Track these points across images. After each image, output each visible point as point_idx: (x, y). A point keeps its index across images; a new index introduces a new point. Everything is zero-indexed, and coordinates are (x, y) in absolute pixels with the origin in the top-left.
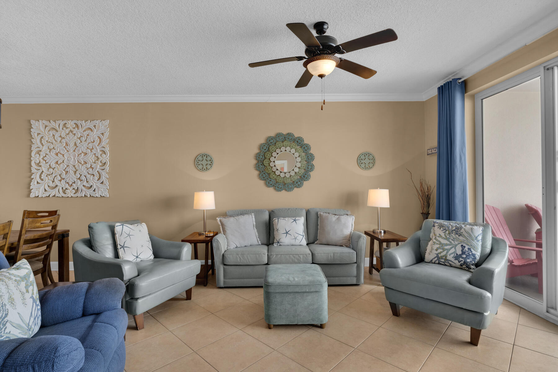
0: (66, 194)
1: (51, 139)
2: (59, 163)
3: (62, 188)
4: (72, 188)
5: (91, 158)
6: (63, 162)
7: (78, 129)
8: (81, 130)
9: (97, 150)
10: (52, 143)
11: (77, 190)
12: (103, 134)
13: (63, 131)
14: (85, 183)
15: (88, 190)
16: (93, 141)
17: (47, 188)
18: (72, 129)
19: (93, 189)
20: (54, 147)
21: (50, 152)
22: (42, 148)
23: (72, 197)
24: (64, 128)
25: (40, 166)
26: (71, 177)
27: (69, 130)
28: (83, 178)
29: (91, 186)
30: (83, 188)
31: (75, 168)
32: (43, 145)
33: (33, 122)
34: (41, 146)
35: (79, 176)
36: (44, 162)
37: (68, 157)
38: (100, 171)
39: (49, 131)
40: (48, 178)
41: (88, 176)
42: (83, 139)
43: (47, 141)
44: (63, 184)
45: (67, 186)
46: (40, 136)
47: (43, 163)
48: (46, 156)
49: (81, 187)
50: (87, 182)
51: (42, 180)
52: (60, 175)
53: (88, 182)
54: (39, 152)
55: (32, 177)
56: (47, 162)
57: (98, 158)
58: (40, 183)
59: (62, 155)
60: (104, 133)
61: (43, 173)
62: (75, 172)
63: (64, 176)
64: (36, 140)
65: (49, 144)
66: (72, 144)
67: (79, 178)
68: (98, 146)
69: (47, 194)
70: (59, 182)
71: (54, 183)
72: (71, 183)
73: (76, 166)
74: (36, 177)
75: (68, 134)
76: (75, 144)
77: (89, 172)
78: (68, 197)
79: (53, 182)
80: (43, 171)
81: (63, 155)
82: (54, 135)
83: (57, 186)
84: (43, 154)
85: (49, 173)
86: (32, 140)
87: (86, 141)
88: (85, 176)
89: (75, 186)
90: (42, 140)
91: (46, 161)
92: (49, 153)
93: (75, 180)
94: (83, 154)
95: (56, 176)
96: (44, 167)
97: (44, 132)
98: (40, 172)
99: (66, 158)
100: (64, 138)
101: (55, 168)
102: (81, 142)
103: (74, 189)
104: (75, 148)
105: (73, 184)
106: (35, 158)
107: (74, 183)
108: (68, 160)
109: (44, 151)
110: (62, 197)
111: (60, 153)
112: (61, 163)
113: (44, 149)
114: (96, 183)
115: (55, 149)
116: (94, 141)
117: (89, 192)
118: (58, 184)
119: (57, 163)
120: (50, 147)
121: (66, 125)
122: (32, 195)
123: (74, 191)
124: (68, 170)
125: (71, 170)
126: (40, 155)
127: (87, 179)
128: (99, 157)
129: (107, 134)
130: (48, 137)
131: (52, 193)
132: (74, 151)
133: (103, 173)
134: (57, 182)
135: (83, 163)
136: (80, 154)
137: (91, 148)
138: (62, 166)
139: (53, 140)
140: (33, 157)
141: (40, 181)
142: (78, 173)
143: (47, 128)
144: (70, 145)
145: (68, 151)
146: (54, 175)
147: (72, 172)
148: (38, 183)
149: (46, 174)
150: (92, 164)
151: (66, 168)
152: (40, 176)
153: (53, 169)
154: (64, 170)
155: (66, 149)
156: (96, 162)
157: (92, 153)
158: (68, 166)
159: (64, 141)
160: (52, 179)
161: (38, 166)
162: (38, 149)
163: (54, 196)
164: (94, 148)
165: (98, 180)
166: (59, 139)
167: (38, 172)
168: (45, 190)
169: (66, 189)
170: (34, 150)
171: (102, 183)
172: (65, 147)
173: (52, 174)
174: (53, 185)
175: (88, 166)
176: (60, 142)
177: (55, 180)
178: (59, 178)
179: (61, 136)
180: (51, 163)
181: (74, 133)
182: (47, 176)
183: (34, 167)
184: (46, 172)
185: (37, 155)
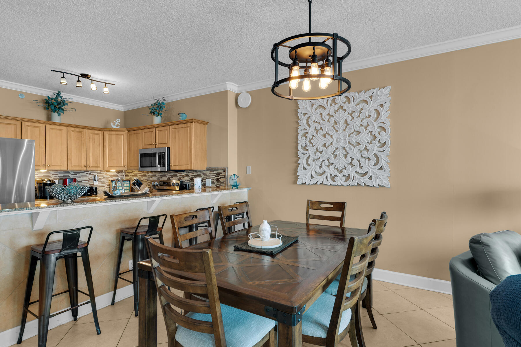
0: (335, 181)
1: (319, 119)
2: (327, 145)
3: (331, 174)
4: (342, 174)
5: (365, 137)
6: (332, 144)
7: (349, 103)
8: (353, 104)
9: (374, 126)
10: (319, 123)
11: (348, 178)
12: (382, 105)
13: (332, 108)
14: (358, 169)
15: (362, 178)
16: (367, 116)
17: (314, 175)
18: (342, 104)
19: (368, 176)
20: (321, 128)
21: (317, 133)
22: (309, 130)
23: (342, 185)
24: (333, 104)
25: (307, 150)
26: (341, 162)
27: (338, 105)
28: (355, 162)
29: (366, 173)
30: (356, 175)
31: (346, 151)
32: (309, 126)
33: (300, 102)
34: (308, 127)
35: (351, 160)
36: (311, 145)
37: (337, 138)
38: (379, 154)
39: (316, 110)
40: (315, 163)
41: (362, 160)
42: (356, 115)
43: (314, 121)
44: (331, 171)
45: (336, 173)
46: (307, 116)
47: (309, 147)
48: (312, 139)
49: (353, 173)
50: (361, 167)
51: (309, 165)
52: (328, 160)
53: (363, 168)
54: (305, 135)
55: (299, 162)
56: (314, 145)
57: (375, 137)
58: (306, 169)
59: (330, 136)
60: (384, 104)
61: (310, 158)
62: (346, 156)
63: (332, 160)
64: (303, 122)
65: (316, 124)
66: (342, 122)
67: (351, 163)
68: (375, 121)
69: (314, 181)
70: (327, 168)
71: (321, 169)
72: (340, 169)
73: (347, 149)
74: (302, 162)
75: (337, 111)
76: (346, 121)
77: (364, 156)
78: (338, 185)
79: (321, 167)
80: (309, 156)
81: (332, 136)
82: (321, 114)
83: (325, 172)
84: (309, 136)
85: (316, 157)
86: (299, 122)
87: (359, 116)
88: (359, 161)
89: (345, 172)
90: (309, 120)
91: (312, 144)
92: (316, 135)
93: (346, 165)
94: (355, 133)
95: (324, 160)
96: (310, 151)
97: (311, 111)
98: (307, 155)
99: (335, 139)
100: (332, 116)
101: (322, 151)
102: (353, 118)
103: (344, 176)
104: (346, 127)
105: (344, 170)
106: (302, 141)
107: (345, 168)
108: (337, 142)
110: (331, 185)
111: (329, 134)
112: (329, 146)
113: (311, 131)
114: (373, 169)
115: (322, 130)
116: (370, 116)
117: (364, 180)
118: (326, 170)
119: (324, 145)
120: (318, 127)
121: (336, 100)
122: (299, 182)
123: (344, 179)
124: (338, 154)
125: (341, 153)
126: (306, 137)
128: (377, 135)
129: (387, 106)
130: (315, 117)
131: (319, 180)
132: (345, 130)
133: (382, 156)
134: (325, 168)
135: (355, 144)
136: (352, 133)
137: (366, 124)
138: (331, 149)
139: (321, 119)
140: (299, 141)
141: (306, 167)
142: (349, 156)
143: (314, 107)
144: (339, 124)
145: (337, 131)
146: (321, 160)
147: (341, 156)
148: (304, 168)
149: (313, 159)
150: (368, 145)
151: (335, 151)
152: (307, 161)
153: (321, 153)
154: (333, 154)
155: (335, 128)
156: (373, 142)
157: (367, 131)
158: (337, 148)
159: (332, 119)
160: (319, 164)
161: (305, 150)
162: (305, 131)
163: (322, 183)
164: (369, 124)
165: (376, 164)
166: (327, 117)
167: (304, 157)
168: (312, 177)
169: (335, 176)
170: (301, 132)
171: (381, 168)
172: (333, 126)
173: (319, 158)
174: (320, 171)
175: (362, 147)
176: (328, 121)
177: (323, 165)
178: (327, 163)
179: (329, 114)
180: (318, 146)
181: (344, 108)
182: (313, 161)
183: (300, 151)
184: (313, 157)
185: (304, 138)
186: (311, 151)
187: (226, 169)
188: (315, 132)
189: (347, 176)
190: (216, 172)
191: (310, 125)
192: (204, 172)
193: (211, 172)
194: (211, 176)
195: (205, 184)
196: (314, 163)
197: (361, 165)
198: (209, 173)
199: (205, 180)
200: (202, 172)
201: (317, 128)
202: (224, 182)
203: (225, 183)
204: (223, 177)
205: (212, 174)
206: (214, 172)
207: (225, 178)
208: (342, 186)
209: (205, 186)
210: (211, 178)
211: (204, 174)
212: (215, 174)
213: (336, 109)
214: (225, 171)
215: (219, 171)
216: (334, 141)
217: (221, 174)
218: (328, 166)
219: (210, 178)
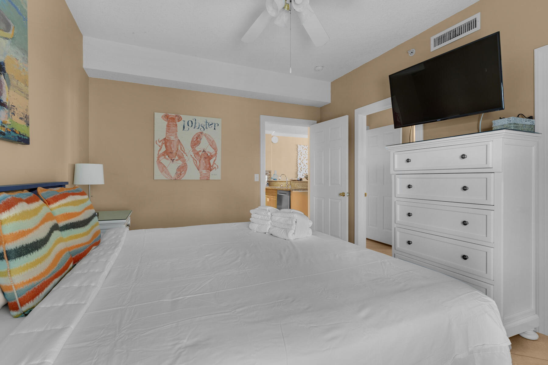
25: (301, 165)
32: (302, 156)
33: (298, 145)
39: (304, 150)
46: (301, 152)
51: (302, 171)
54: (300, 159)
55: (298, 169)
64: (299, 154)
79: (306, 172)
82: (306, 152)
98: (301, 167)
106: (299, 161)
113: (302, 158)
122: (298, 177)
141: (301, 171)
143: (303, 148)
148: (300, 172)
160: (305, 170)
183: (299, 165)
184: (303, 167)
185: (300, 160)
186: (302, 165)
196: (303, 170)
203: (269, 178)
207: (270, 175)
214: (270, 172)
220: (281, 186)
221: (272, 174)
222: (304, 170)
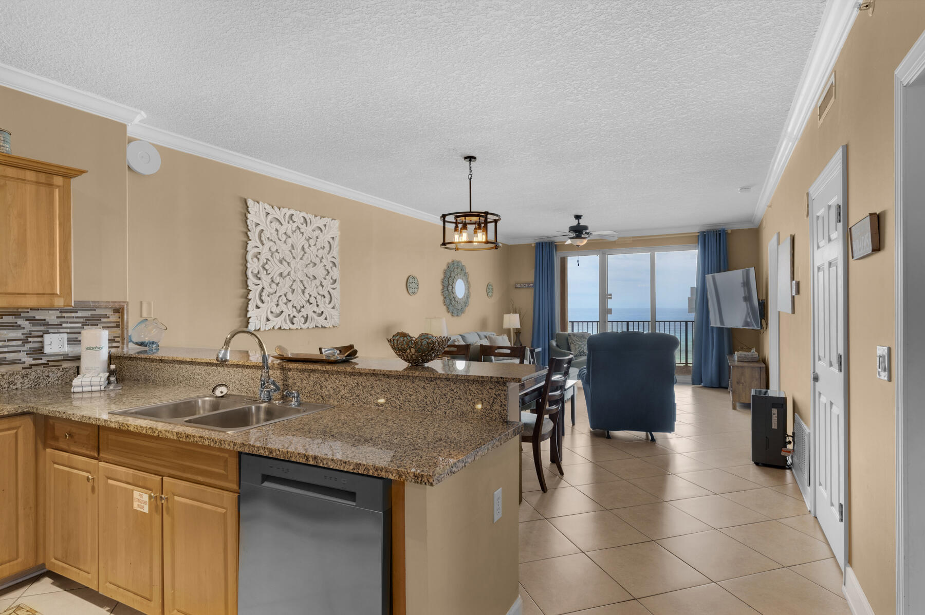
0: (293, 324)
1: (274, 237)
2: (284, 275)
3: (289, 315)
4: (301, 314)
5: (320, 271)
6: (289, 274)
7: (307, 227)
8: (310, 228)
9: (328, 260)
10: (275, 242)
11: (306, 319)
12: (333, 238)
13: (290, 226)
14: (315, 308)
15: (319, 318)
16: (322, 246)
17: (270, 316)
18: (300, 226)
19: (323, 316)
20: (277, 250)
21: (272, 256)
22: (262, 249)
23: (301, 328)
24: (291, 222)
25: (260, 279)
26: (299, 299)
27: (295, 225)
28: (312, 300)
29: (322, 312)
30: (313, 314)
31: (303, 285)
32: (263, 244)
33: (250, 203)
34: (261, 246)
35: (308, 296)
36: (265, 272)
37: (295, 268)
38: (331, 291)
39: (271, 222)
40: (271, 299)
41: (319, 297)
42: (312, 242)
43: (268, 238)
44: (289, 310)
45: (295, 314)
46: (259, 228)
47: (263, 274)
48: (267, 263)
49: (311, 314)
51: (263, 302)
52: (285, 295)
53: (319, 306)
54: (257, 256)
55: (249, 297)
57: (328, 272)
58: (259, 308)
59: (286, 263)
60: (335, 237)
61: (265, 291)
62: (303, 292)
63: (290, 297)
64: (254, 235)
65: (271, 243)
66: (300, 248)
67: (308, 301)
68: (328, 254)
69: (270, 325)
70: (285, 306)
71: (279, 306)
72: (299, 308)
73: (305, 283)
74: (254, 296)
75: (295, 231)
76: (303, 248)
77: (320, 293)
78: (297, 329)
79: (277, 305)
80: (263, 288)
81: (288, 263)
82: (277, 230)
83: (282, 312)
84: (263, 259)
85: (272, 291)
86: (249, 233)
87: (315, 244)
88: (315, 298)
89: (304, 312)
90: (262, 234)
91: (267, 270)
92: (271, 258)
93: (304, 303)
94: (312, 265)
95: (281, 296)
96: (264, 280)
97: (264, 222)
98: (260, 288)
99: (293, 268)
100: (290, 237)
101: (279, 283)
102: (310, 246)
103: (303, 316)
104: (303, 255)
105: (302, 310)
106: (253, 266)
107: (303, 307)
108: (295, 272)
109: (265, 253)
110: (290, 329)
111: (285, 260)
112: (285, 277)
113: (265, 251)
114: (328, 308)
115: (279, 253)
116: (324, 247)
117: (321, 321)
118: (284, 310)
119: (281, 274)
121: (294, 218)
123: (303, 320)
124: (296, 288)
125: (298, 287)
126: (258, 259)
127: (317, 302)
128: (330, 270)
129: (337, 239)
130: (270, 232)
131: (277, 324)
132: (301, 259)
133: (335, 294)
134: (282, 307)
135: (312, 277)
136: (309, 264)
137: (320, 256)
138: (288, 281)
139: (276, 237)
140: (250, 263)
141: (260, 304)
142: (307, 291)
143: (270, 217)
144: (297, 249)
145: (294, 258)
146: (278, 294)
147: (300, 291)
148: (258, 307)
149: (267, 294)
150: (323, 280)
151: (292, 285)
152: (260, 296)
153: (277, 284)
154: (290, 287)
155: (292, 254)
156: (327, 277)
157: (322, 264)
158: (294, 281)
159: (289, 241)
160: (275, 300)
161: (256, 278)
162: (256, 250)
163: (280, 328)
164: (324, 257)
165: (330, 302)
166: (284, 237)
167: (257, 289)
168: (268, 320)
169: (294, 317)
170: (251, 251)
171: (333, 308)
172: (290, 251)
173: (275, 292)
174: (277, 311)
175: (317, 282)
176: (285, 242)
177: (280, 302)
178: (285, 300)
179: (285, 233)
180: (274, 275)
181: (302, 230)
182: (269, 296)
183: (251, 280)
184: (268, 290)
185: (255, 260)
186: (266, 280)
187: (125, 306)
188: (271, 255)
189: (305, 316)
190: (87, 314)
191: (264, 242)
192: (32, 314)
193: (64, 315)
194: (64, 325)
195: (43, 347)
196: (268, 298)
197: (318, 304)
198: (58, 317)
199: (42, 336)
200: (23, 315)
201: (272, 249)
202: (114, 337)
203: (117, 339)
204: (114, 325)
205: (69, 320)
206: (80, 314)
207: (119, 327)
208: (301, 330)
209: (43, 353)
210: (68, 330)
211: (32, 320)
212: (82, 320)
213: (294, 229)
214: (119, 310)
215: (98, 312)
216: (291, 271)
217: (103, 320)
218: (286, 304)
219: (61, 330)
220: (218, 393)
221: (132, 318)
222: (272, 301)
